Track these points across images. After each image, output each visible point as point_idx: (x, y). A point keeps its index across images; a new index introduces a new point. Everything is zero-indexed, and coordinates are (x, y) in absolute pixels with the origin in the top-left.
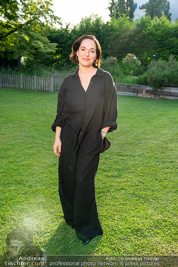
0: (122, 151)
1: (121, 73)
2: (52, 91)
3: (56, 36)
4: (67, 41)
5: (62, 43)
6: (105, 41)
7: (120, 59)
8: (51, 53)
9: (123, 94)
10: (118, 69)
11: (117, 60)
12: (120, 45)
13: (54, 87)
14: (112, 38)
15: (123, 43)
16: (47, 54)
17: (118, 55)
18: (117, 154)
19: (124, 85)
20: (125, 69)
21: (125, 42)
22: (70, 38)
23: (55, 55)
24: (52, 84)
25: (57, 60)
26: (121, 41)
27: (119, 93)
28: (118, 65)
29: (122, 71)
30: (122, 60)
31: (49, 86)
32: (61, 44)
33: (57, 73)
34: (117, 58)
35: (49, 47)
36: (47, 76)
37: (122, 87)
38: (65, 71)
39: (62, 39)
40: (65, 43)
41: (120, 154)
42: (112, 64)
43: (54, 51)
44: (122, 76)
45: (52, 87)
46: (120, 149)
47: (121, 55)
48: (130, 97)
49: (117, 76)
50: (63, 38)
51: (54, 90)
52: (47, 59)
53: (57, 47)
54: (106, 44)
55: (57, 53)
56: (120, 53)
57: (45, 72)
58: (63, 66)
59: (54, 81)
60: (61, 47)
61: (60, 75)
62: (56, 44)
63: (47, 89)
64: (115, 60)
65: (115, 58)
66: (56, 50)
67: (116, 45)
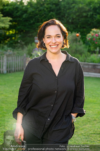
1: (86, 50)
2: (5, 72)
3: (10, 9)
4: (23, 14)
5: (17, 17)
6: (66, 15)
7: (84, 35)
8: (3, 28)
9: (88, 76)
10: (82, 46)
11: (80, 36)
12: (83, 19)
13: (7, 68)
14: (74, 11)
17: (82, 30)
19: (88, 65)
20: (90, 46)
21: (89, 16)
22: (25, 12)
23: (8, 30)
24: (5, 64)
25: (10, 36)
27: (85, 74)
28: (81, 42)
29: (86, 48)
30: (86, 35)
32: (15, 17)
33: (10, 51)
34: (80, 34)
35: (2, 21)
37: (87, 67)
38: (20, 49)
39: (17, 13)
40: (20, 16)
42: (75, 40)
43: (7, 26)
44: (86, 55)
45: (4, 68)
46: (87, 140)
47: (85, 30)
49: (81, 54)
50: (18, 11)
51: (7, 71)
53: (10, 21)
54: (67, 17)
55: (11, 28)
56: (84, 28)
58: (17, 42)
60: (15, 21)
61: (14, 54)
62: (9, 19)
64: (78, 36)
65: (78, 34)
66: (10, 25)
67: (79, 19)
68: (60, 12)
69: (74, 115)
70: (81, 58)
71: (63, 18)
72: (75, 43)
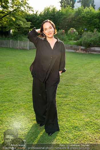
0: (67, 83)
1: (67, 39)
2: (28, 49)
3: (30, 18)
4: (37, 21)
5: (34, 22)
6: (58, 21)
7: (66, 31)
8: (27, 28)
9: (68, 51)
10: (65, 37)
12: (66, 23)
13: (29, 47)
14: (62, 19)
15: (68, 22)
16: (26, 28)
17: (65, 29)
18: (65, 84)
19: (68, 46)
20: (69, 37)
21: (69, 22)
22: (38, 19)
23: (30, 28)
24: (28, 45)
26: (67, 21)
28: (65, 35)
30: (67, 31)
31: (27, 46)
32: (33, 22)
34: (65, 31)
35: (27, 24)
36: (25, 41)
37: (68, 47)
39: (34, 20)
40: (35, 22)
41: (66, 85)
42: (62, 34)
43: (29, 27)
44: (67, 41)
45: (28, 47)
46: (66, 82)
47: (67, 29)
48: (72, 52)
49: (65, 41)
50: (34, 19)
51: (29, 49)
52: (25, 31)
53: (31, 24)
54: (59, 22)
57: (24, 38)
59: (29, 43)
60: (33, 24)
62: (30, 23)
63: (25, 48)
65: (64, 31)
66: (30, 26)
67: (64, 23)
68: (55, 20)
69: (60, 72)
70: (65, 42)
71: (57, 23)
72: (62, 35)
